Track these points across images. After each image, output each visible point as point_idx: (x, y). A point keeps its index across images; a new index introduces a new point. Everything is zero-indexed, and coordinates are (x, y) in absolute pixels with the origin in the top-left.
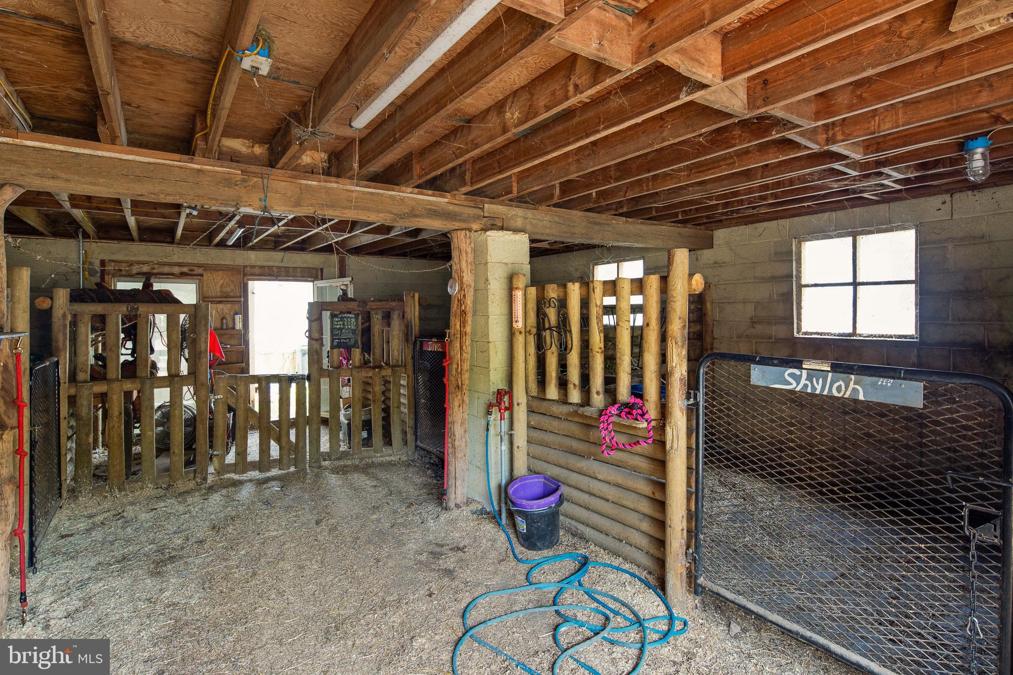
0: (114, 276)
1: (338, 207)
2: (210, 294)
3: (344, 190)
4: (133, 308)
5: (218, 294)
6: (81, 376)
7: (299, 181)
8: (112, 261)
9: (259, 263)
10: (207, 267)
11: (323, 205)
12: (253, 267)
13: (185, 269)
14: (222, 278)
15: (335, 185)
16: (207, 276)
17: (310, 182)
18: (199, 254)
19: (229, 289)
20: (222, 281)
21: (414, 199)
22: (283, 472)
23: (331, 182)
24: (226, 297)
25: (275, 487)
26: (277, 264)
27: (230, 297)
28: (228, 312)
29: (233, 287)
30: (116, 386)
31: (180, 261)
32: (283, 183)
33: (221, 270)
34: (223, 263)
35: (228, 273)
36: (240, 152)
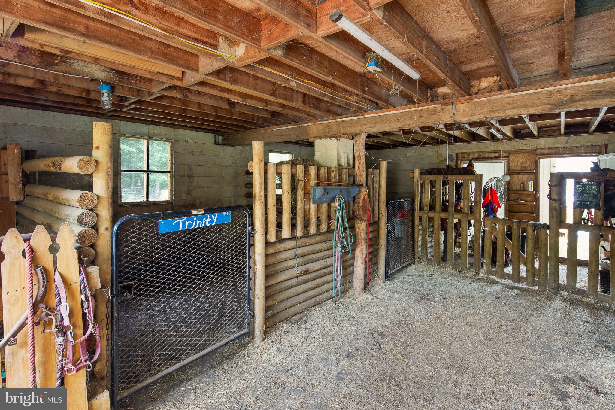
0: (462, 161)
1: (502, 110)
2: (514, 169)
3: (505, 97)
4: (445, 177)
5: (519, 168)
6: (425, 208)
7: (474, 100)
8: (461, 153)
9: (547, 146)
10: (510, 152)
11: (490, 111)
12: (543, 149)
13: (497, 155)
14: (522, 158)
15: (499, 96)
16: (512, 157)
17: (481, 99)
18: (506, 144)
19: (527, 165)
20: (522, 160)
21: (573, 87)
22: (528, 287)
23: (496, 95)
24: (524, 170)
25: (513, 293)
26: (562, 146)
27: (527, 170)
28: (525, 179)
29: (529, 163)
30: (437, 214)
31: (495, 150)
32: (464, 104)
33: (522, 153)
34: (521, 148)
35: (526, 154)
36: (448, 93)
